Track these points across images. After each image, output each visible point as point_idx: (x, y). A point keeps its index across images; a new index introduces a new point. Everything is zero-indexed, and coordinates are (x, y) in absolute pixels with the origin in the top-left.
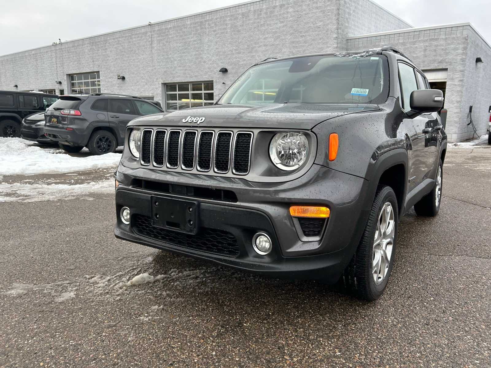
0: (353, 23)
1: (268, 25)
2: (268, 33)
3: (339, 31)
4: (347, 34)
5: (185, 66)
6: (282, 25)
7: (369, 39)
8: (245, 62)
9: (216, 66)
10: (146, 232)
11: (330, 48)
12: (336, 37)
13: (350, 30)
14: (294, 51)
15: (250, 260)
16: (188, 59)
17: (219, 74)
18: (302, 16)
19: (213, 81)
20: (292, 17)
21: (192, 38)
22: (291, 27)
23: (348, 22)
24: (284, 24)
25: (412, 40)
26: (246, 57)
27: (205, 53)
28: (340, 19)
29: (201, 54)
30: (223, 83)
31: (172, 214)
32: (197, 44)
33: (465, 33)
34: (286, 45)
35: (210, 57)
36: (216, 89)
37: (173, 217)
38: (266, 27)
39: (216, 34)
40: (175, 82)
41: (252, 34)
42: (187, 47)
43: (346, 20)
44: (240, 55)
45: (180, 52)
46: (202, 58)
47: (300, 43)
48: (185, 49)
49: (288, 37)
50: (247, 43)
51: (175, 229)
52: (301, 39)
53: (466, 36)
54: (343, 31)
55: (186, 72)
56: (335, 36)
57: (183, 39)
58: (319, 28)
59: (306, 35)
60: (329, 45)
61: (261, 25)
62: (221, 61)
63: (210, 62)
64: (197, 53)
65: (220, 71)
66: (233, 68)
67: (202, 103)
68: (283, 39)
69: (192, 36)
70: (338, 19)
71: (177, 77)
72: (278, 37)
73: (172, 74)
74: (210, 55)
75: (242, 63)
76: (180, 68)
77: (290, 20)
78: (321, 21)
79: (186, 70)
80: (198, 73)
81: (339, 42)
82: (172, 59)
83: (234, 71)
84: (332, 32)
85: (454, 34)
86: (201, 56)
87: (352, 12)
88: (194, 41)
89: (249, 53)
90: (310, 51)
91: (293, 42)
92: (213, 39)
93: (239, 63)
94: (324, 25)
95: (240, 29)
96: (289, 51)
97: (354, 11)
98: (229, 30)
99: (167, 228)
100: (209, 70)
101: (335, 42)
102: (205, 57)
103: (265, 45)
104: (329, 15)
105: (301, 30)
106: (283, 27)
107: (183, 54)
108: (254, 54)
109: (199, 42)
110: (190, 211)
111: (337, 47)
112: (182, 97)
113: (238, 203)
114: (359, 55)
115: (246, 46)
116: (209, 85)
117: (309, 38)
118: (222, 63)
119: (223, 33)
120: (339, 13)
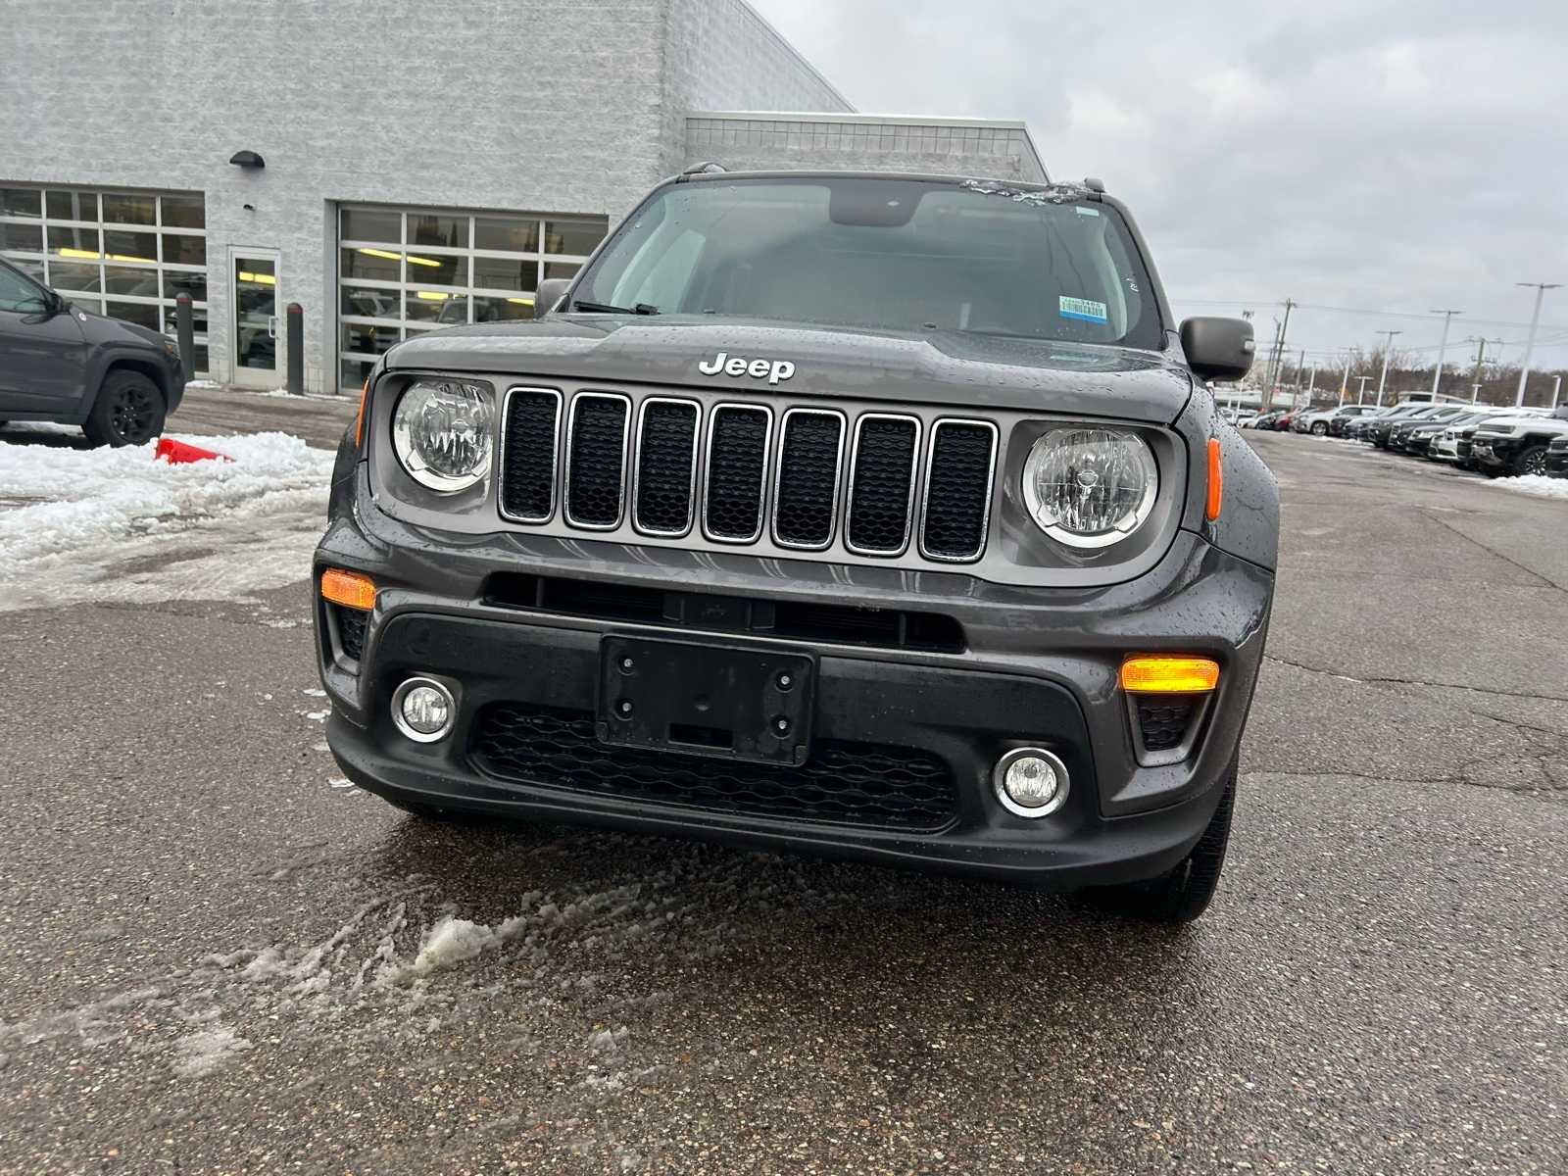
0: (703, 68)
1: (420, 24)
2: (421, 53)
3: (667, 86)
4: (687, 99)
5: (78, 126)
6: (472, 32)
7: (753, 126)
8: (334, 142)
9: (216, 140)
10: (534, 768)
11: (638, 138)
12: (659, 106)
13: (695, 91)
14: (517, 130)
15: (993, 836)
16: (91, 100)
17: (228, 172)
18: (544, 15)
19: (202, 194)
20: (507, 13)
21: (111, 21)
22: (505, 46)
23: (690, 63)
24: (482, 31)
25: (877, 150)
26: (338, 124)
27: (171, 88)
28: (669, 49)
29: (149, 88)
30: (247, 207)
31: (702, 698)
32: (135, 47)
33: (1014, 149)
34: (490, 105)
35: (191, 105)
36: (215, 226)
37: (703, 708)
38: (417, 32)
39: (214, 25)
40: (33, 180)
41: (361, 46)
42: (87, 52)
43: (684, 54)
44: (313, 115)
45: (58, 67)
46: (155, 104)
47: (537, 106)
48: (84, 59)
49: (495, 78)
50: (340, 74)
51: (710, 751)
52: (540, 95)
53: (1016, 159)
54: (676, 89)
55: (88, 146)
56: (654, 100)
57: (70, 21)
58: (601, 65)
59: (557, 82)
60: (634, 128)
61: (396, 20)
62: (238, 125)
63: (190, 124)
64: (134, 80)
65: (231, 162)
66: (284, 158)
67: (156, 271)
68: (478, 85)
69: (112, 14)
70: (662, 49)
71: (43, 162)
72: (460, 73)
73: (18, 146)
74: (192, 97)
75: (324, 143)
76: (57, 130)
77: (502, 23)
78: (608, 45)
79: (84, 139)
80: (137, 157)
81: (666, 120)
82: (21, 92)
83: (290, 168)
84: (644, 86)
85: (985, 149)
86: (152, 95)
87: (700, 32)
88: (122, 35)
89: (350, 111)
90: (571, 138)
91: (513, 100)
92: (201, 38)
93: (311, 142)
94: (619, 59)
95: (312, 19)
96: (499, 128)
97: (706, 32)
98: (268, 19)
99: (675, 747)
100: (183, 151)
101: (654, 121)
102: (169, 101)
103: (409, 94)
104: (634, 30)
105: (541, 63)
106: (478, 41)
107: (71, 79)
108: (371, 119)
109: (140, 41)
110: (781, 686)
111: (659, 139)
112: (61, 238)
113: (969, 656)
114: (1041, 195)
115: (338, 87)
116: (186, 208)
117: (567, 94)
118: (240, 132)
119: (246, 23)
120: (665, 30)
